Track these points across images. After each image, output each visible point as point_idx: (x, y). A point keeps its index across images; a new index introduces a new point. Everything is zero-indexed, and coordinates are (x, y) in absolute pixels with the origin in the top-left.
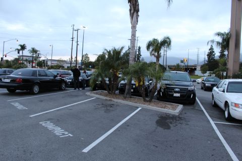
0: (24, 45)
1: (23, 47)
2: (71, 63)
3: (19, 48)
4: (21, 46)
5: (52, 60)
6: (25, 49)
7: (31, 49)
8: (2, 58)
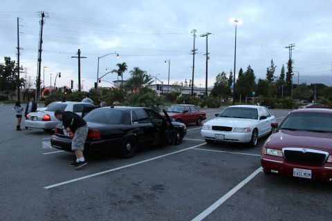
0: (124, 64)
1: (122, 68)
2: (192, 90)
3: (117, 68)
4: (119, 65)
5: (168, 86)
6: (126, 71)
7: (134, 70)
8: (96, 84)
